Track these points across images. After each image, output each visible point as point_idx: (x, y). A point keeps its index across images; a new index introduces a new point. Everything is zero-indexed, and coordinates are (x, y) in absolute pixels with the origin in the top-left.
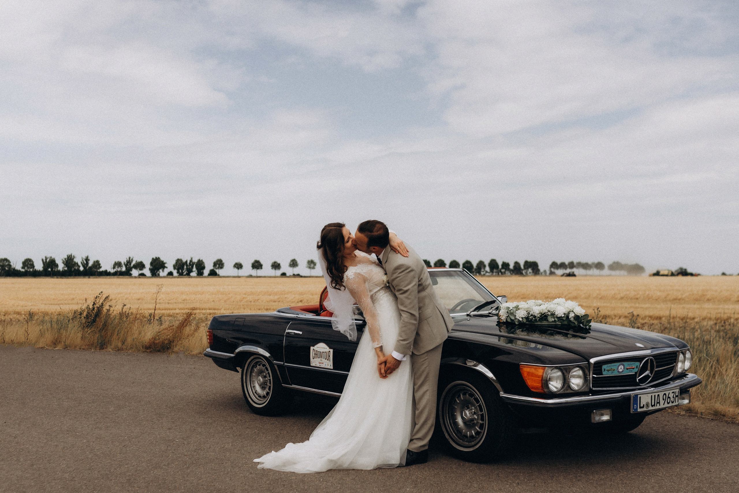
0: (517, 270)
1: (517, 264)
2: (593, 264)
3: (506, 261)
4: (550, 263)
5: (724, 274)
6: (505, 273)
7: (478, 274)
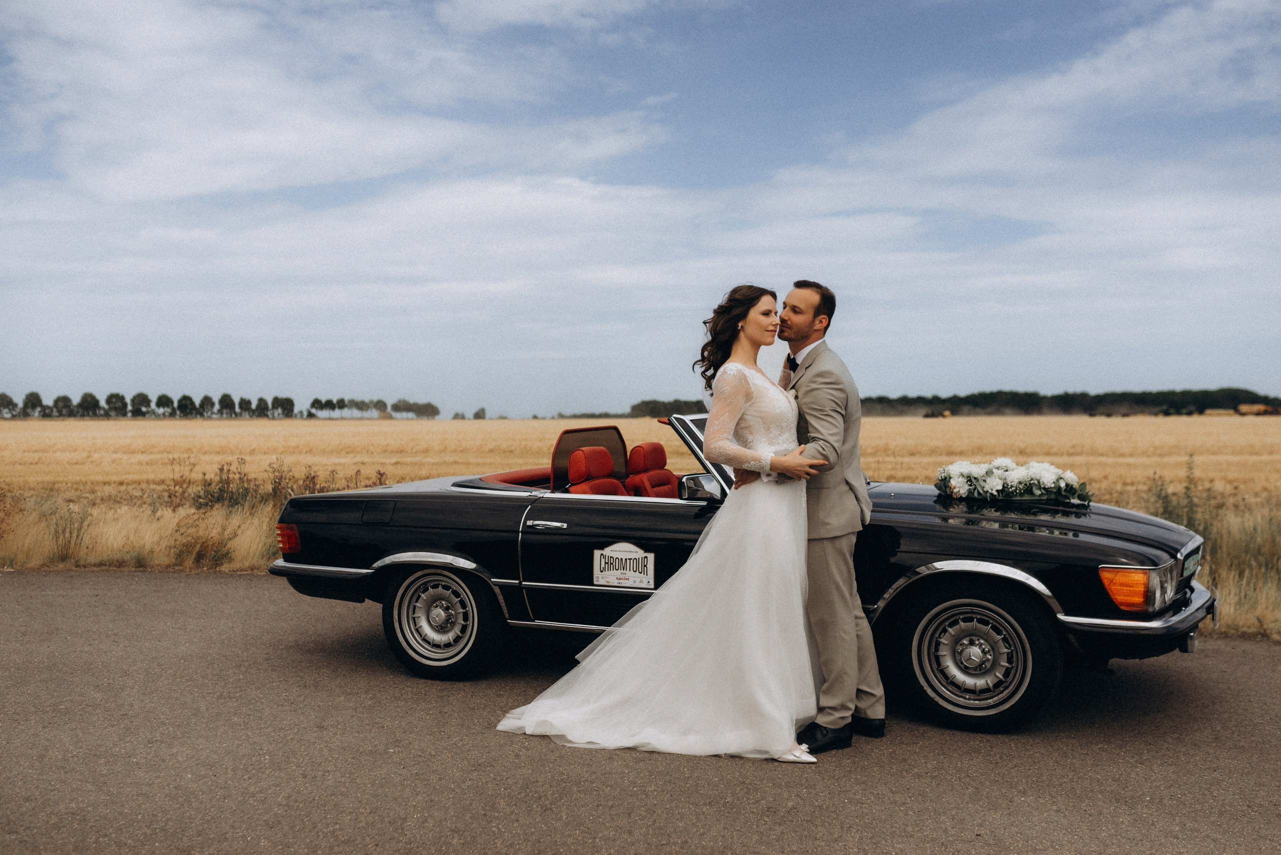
0: (261, 410)
1: (261, 401)
2: (371, 402)
3: (247, 397)
4: (311, 400)
5: (535, 417)
6: (241, 414)
7: (198, 416)
